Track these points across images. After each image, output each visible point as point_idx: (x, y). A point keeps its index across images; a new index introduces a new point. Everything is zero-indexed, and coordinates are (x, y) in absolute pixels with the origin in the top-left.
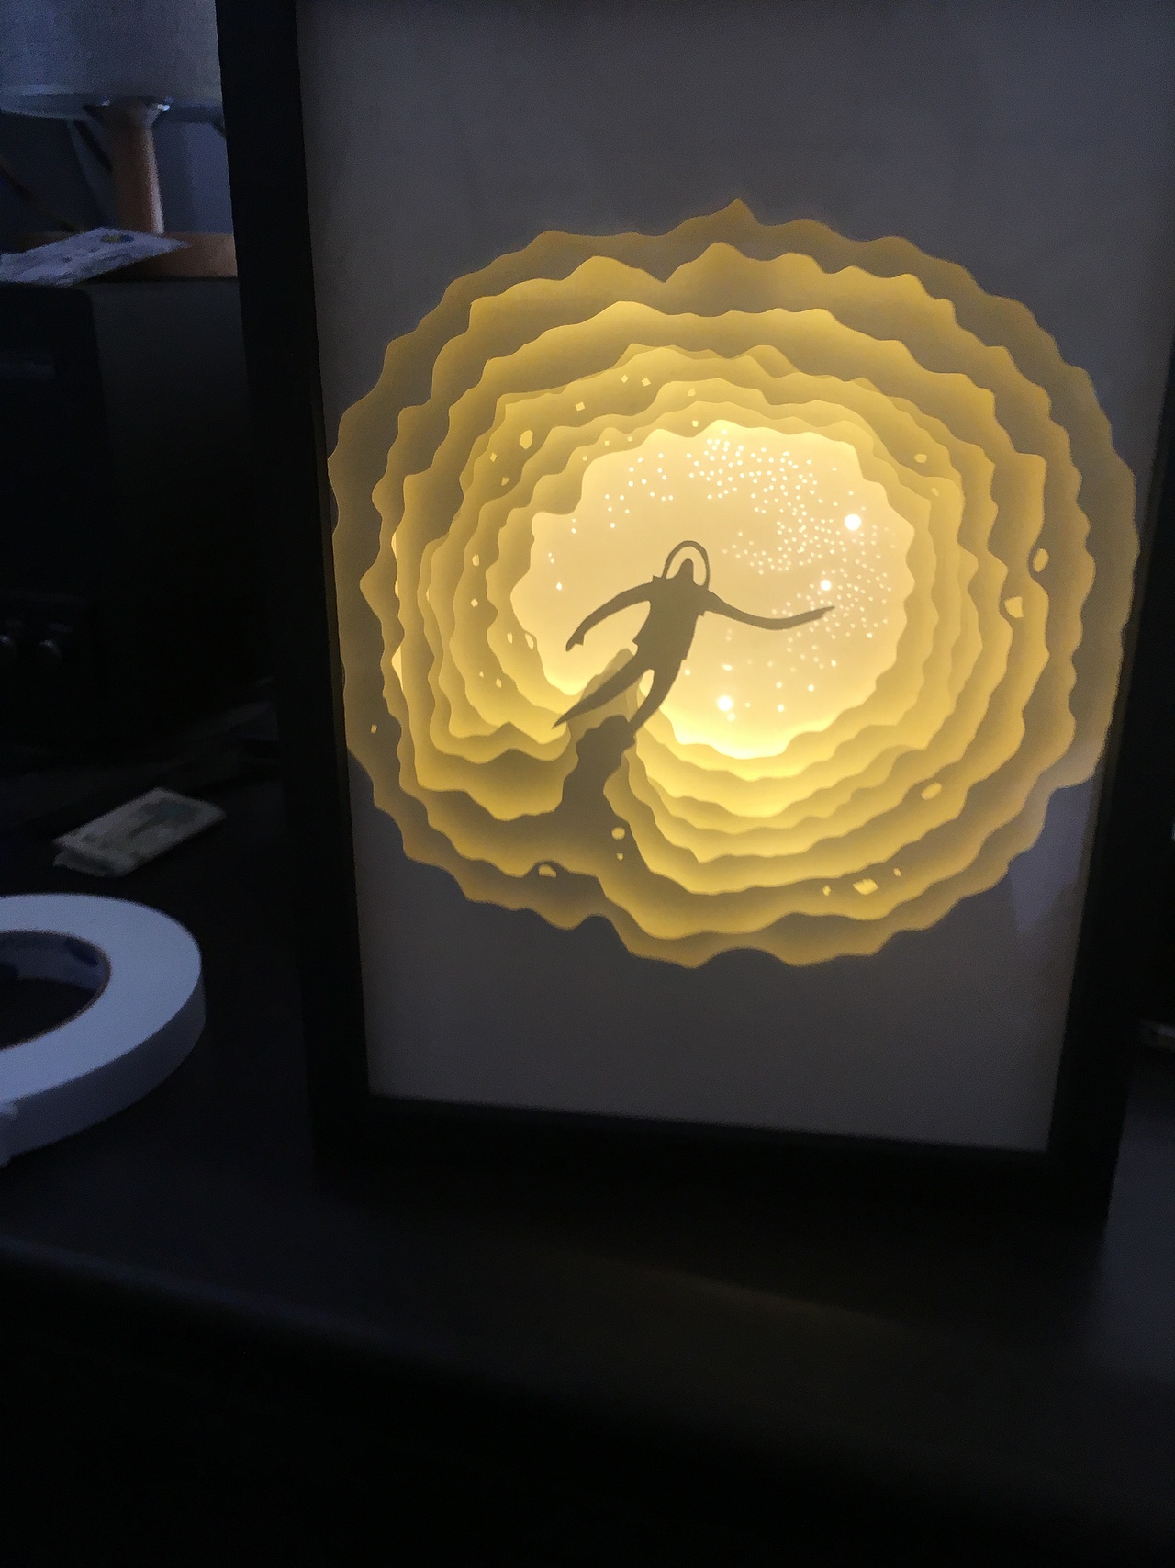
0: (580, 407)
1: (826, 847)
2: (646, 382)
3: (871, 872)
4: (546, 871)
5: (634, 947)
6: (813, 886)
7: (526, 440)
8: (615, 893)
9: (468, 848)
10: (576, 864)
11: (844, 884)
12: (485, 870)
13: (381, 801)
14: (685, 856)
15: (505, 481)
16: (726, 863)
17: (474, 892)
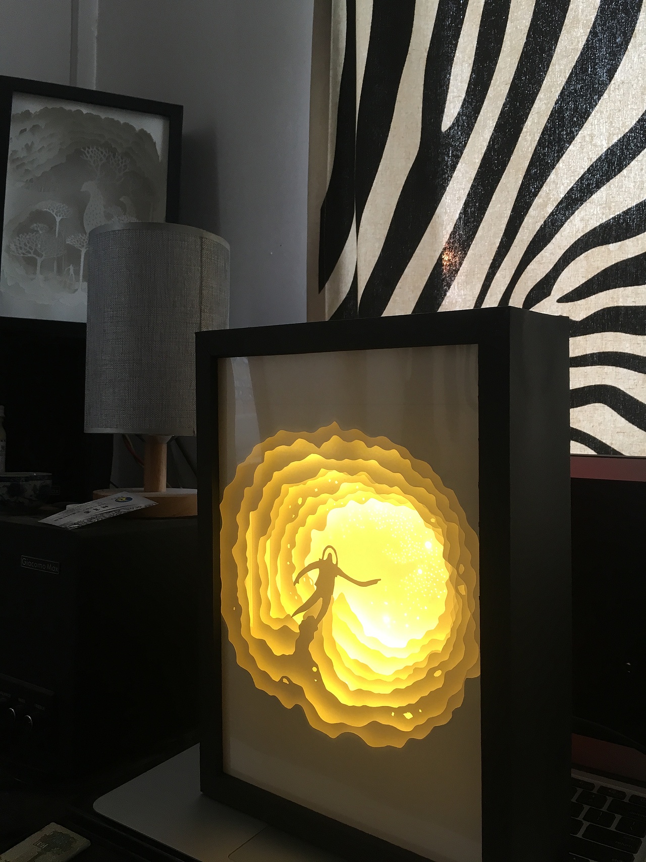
0: (316, 490)
1: (397, 692)
2: (336, 482)
3: (409, 708)
4: (285, 681)
5: (313, 724)
6: (387, 710)
7: (300, 501)
8: (310, 696)
9: (262, 665)
10: (296, 681)
11: (400, 711)
12: (265, 675)
13: (232, 638)
14: (344, 686)
15: (294, 516)
16: (360, 693)
17: (259, 685)
